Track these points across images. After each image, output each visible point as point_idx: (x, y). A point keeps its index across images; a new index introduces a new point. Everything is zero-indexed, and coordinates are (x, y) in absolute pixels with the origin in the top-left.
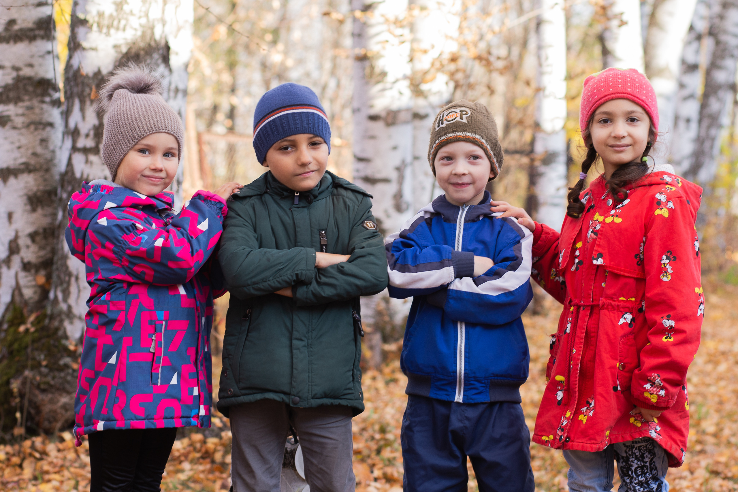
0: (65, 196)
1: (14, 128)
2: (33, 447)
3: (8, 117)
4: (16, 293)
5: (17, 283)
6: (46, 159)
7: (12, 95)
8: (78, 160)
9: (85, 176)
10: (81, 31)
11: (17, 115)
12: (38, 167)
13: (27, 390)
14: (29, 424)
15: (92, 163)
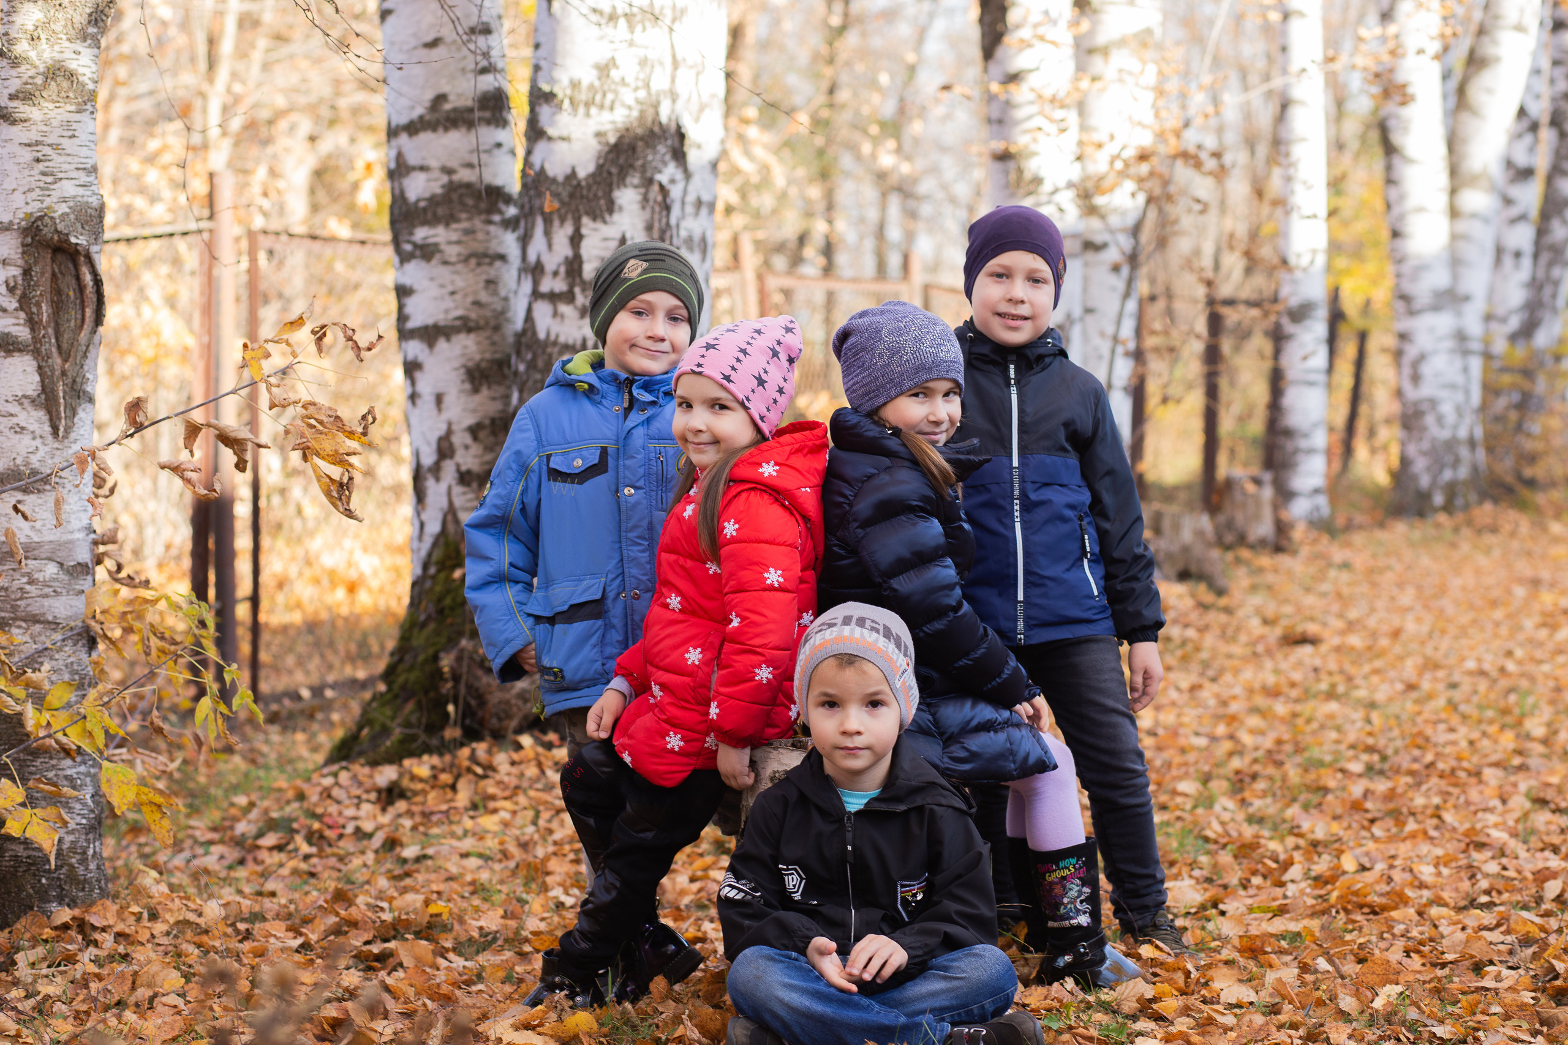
0: (522, 367)
1: (446, 263)
2: (473, 758)
3: (436, 245)
4: (449, 518)
5: (451, 503)
6: (494, 310)
7: (440, 211)
8: (542, 310)
9: (552, 337)
10: (544, 111)
11: (450, 243)
12: (482, 323)
13: (465, 669)
14: (468, 722)
15: (562, 316)
